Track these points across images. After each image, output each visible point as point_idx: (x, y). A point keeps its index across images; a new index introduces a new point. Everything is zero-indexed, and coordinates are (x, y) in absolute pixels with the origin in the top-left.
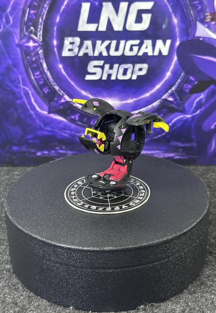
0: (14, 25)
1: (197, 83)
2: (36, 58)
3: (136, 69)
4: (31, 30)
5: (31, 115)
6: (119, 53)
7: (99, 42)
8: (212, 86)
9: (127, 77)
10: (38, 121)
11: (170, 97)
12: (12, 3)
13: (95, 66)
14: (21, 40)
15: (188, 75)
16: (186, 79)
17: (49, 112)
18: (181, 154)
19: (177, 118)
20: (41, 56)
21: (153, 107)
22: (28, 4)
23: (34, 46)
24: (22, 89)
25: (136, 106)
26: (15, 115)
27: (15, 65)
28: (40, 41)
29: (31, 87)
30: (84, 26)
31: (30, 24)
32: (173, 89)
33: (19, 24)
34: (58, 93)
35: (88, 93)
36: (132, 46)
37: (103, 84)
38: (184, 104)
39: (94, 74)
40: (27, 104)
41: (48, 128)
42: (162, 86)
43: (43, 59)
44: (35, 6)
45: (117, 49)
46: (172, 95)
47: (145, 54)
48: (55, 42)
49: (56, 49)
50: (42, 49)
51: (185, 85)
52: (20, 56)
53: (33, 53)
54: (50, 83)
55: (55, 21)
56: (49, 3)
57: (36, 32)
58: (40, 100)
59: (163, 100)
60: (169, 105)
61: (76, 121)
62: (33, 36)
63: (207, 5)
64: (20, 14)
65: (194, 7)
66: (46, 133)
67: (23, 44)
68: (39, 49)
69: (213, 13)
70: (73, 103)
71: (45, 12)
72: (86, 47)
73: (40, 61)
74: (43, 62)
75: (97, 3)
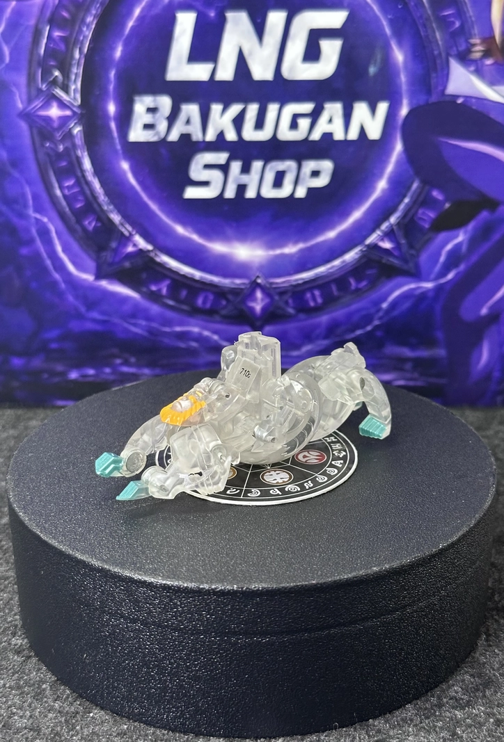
0: (14, 67)
1: (449, 208)
2: (66, 145)
3: (305, 174)
4: (54, 79)
5: (55, 283)
6: (264, 135)
7: (216, 108)
9: (285, 192)
10: (71, 298)
11: (385, 239)
12: (9, 11)
13: (207, 167)
14: (30, 101)
15: (427, 188)
17: (99, 276)
18: (408, 375)
19: (401, 289)
20: (79, 141)
21: (344, 264)
22: (48, 14)
23: (61, 118)
24: (33, 221)
25: (304, 263)
26: (17, 283)
27: (16, 163)
28: (76, 104)
29: (54, 215)
30: (180, 68)
31: (52, 63)
32: (393, 219)
33: (24, 64)
34: (119, 230)
35: (190, 229)
36: (295, 117)
37: (226, 208)
38: (418, 256)
39: (205, 184)
40: (45, 255)
41: (95, 315)
42: (367, 213)
43: (84, 148)
44: (64, 19)
45: (259, 124)
46: (389, 235)
47: (327, 136)
48: (112, 108)
49: (113, 125)
50: (80, 124)
51: (420, 211)
52: (27, 140)
53: (58, 133)
54: (100, 206)
55: (111, 56)
56: (97, 11)
57: (66, 82)
58: (75, 246)
59: (368, 246)
60: (382, 258)
61: (162, 296)
62: (59, 92)
63: (473, 19)
64: (29, 38)
65: (444, 23)
66: (90, 326)
67: (35, 112)
68: (72, 125)
69: (489, 39)
70: (156, 254)
71: (88, 33)
72: (186, 120)
73: (75, 153)
74: (82, 155)
75: (212, 14)
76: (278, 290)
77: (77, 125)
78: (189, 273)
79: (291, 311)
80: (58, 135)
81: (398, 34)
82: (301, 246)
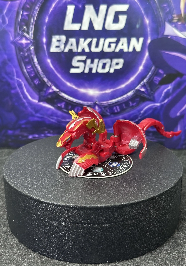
0: (9, 25)
1: (166, 76)
2: (28, 53)
3: (113, 64)
4: (24, 30)
5: (24, 103)
6: (99, 50)
7: (82, 40)
8: (178, 79)
9: (106, 70)
10: (29, 109)
11: (142, 88)
12: (8, 6)
13: (78, 61)
14: (15, 37)
15: (157, 69)
16: (156, 72)
17: (40, 101)
18: (151, 138)
19: (148, 106)
20: (33, 52)
21: (127, 97)
22: (22, 6)
23: (26, 43)
24: (16, 81)
25: (113, 96)
26: (10, 103)
27: (10, 60)
28: (32, 39)
29: (24, 78)
30: (69, 26)
31: (23, 24)
32: (145, 80)
33: (13, 24)
34: (47, 84)
35: (72, 84)
36: (110, 43)
37: (85, 76)
38: (154, 94)
39: (78, 67)
40: (20, 93)
41: (38, 115)
42: (136, 78)
43: (34, 54)
44: (28, 8)
45: (97, 46)
46: (144, 86)
47: (121, 50)
48: (44, 40)
49: (45, 46)
50: (33, 46)
51: (155, 78)
52: (14, 52)
53: (25, 49)
54: (40, 75)
55: (44, 21)
56: (39, 5)
57: (28, 31)
58: (31, 90)
59: (136, 90)
60: (141, 94)
61: (62, 108)
62: (26, 34)
63: (174, 8)
64: (15, 15)
65: (163, 9)
66: (36, 119)
67: (17, 41)
68: (30, 46)
69: (179, 15)
70: (60, 93)
71: (36, 13)
72: (71, 44)
73: (31, 56)
74: (34, 57)
75: (80, 6)
76: (104, 106)
77: (32, 46)
78: (72, 100)
79: (108, 114)
80: (25, 50)
81: (147, 14)
82: (112, 90)
